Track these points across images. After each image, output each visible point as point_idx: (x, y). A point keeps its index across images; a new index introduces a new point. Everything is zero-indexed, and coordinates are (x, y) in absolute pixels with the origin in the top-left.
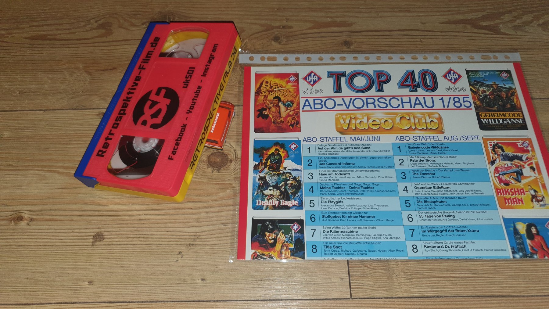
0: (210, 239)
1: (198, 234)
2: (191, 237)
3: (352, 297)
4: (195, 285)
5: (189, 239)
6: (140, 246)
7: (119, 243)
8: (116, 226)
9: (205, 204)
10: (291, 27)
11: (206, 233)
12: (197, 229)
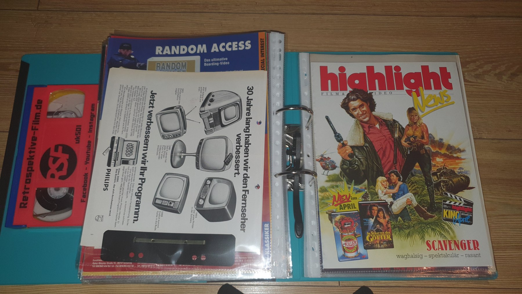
3: (340, 285)
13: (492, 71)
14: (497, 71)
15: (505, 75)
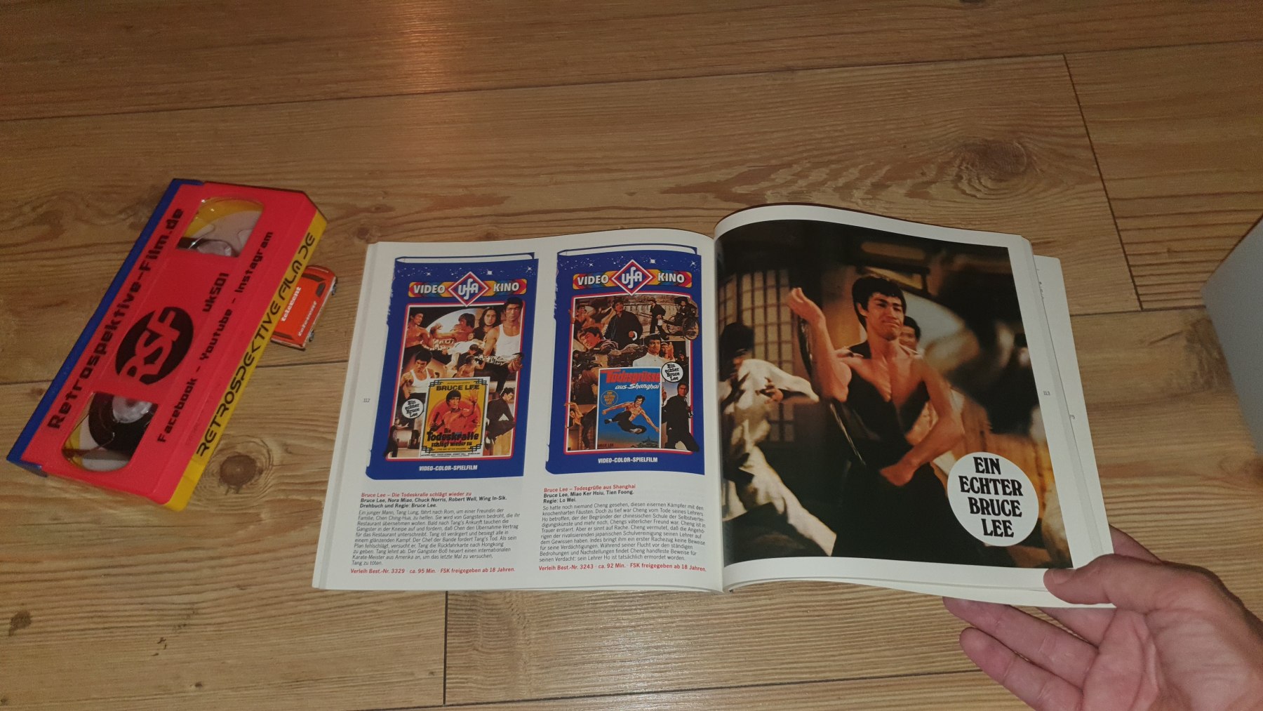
0: (215, 615)
1: (196, 606)
2: (184, 612)
3: (447, 703)
4: (184, 694)
5: (180, 615)
6: (93, 632)
7: (56, 629)
8: (54, 598)
9: (211, 553)
10: (391, 209)
11: (209, 604)
12: (194, 598)
13: (829, 183)
14: (841, 182)
15: (857, 189)
